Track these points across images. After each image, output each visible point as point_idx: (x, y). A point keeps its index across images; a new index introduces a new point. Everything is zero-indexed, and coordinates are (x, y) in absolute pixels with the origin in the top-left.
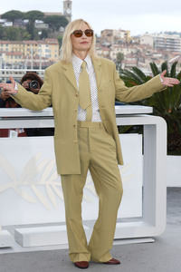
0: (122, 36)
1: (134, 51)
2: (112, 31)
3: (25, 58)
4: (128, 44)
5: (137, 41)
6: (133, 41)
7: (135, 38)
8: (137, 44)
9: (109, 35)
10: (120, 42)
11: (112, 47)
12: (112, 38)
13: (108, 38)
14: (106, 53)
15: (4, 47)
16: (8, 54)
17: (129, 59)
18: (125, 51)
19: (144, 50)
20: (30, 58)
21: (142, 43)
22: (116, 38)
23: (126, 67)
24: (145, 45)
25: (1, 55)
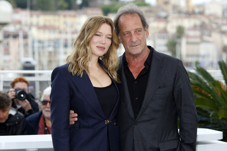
1: (198, 23)
3: (60, 32)
4: (190, 14)
5: (201, 9)
6: (197, 10)
7: (199, 6)
8: (202, 13)
9: (166, 3)
10: (180, 12)
11: (170, 19)
12: (169, 8)
13: (165, 7)
14: (162, 25)
15: (35, 19)
16: (39, 27)
17: (191, 33)
18: (187, 23)
19: (210, 21)
20: (66, 33)
21: (207, 12)
22: (175, 7)
23: (188, 43)
24: (211, 15)
25: (30, 29)
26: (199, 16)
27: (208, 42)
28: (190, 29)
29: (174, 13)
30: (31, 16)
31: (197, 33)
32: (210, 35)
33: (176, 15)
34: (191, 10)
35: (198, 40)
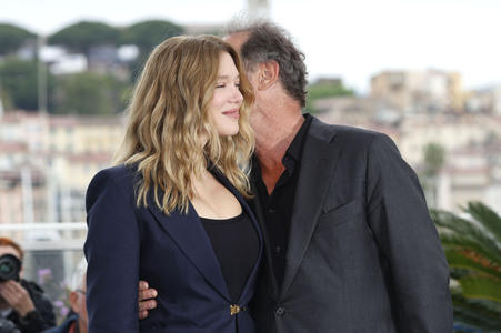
0: (438, 89)
1: (478, 134)
2: (402, 74)
4: (457, 113)
5: (486, 101)
6: (475, 104)
7: (479, 93)
8: (487, 111)
9: (397, 88)
10: (431, 110)
11: (407, 127)
12: (404, 99)
13: (394, 98)
15: (61, 139)
16: (73, 158)
17: (463, 162)
18: (451, 137)
22: (419, 97)
23: (454, 188)
25: (50, 163)
26: (480, 118)
28: (458, 152)
29: (417, 112)
30: (53, 129)
31: (478, 162)
33: (422, 118)
34: (459, 104)
35: (480, 179)
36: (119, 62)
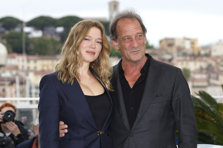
0: (188, 45)
1: (204, 65)
2: (173, 39)
4: (195, 56)
5: (207, 51)
6: (203, 52)
7: (204, 48)
8: (208, 55)
9: (171, 45)
10: (185, 54)
11: (174, 61)
12: (174, 50)
13: (169, 49)
15: (32, 65)
16: (36, 73)
17: (198, 76)
18: (193, 66)
19: (217, 63)
21: (214, 54)
22: (179, 49)
23: (194, 87)
24: (218, 57)
25: (27, 75)
26: (205, 58)
27: (215, 85)
29: (178, 56)
30: (28, 61)
32: (217, 79)
35: (205, 84)
36: (56, 33)
